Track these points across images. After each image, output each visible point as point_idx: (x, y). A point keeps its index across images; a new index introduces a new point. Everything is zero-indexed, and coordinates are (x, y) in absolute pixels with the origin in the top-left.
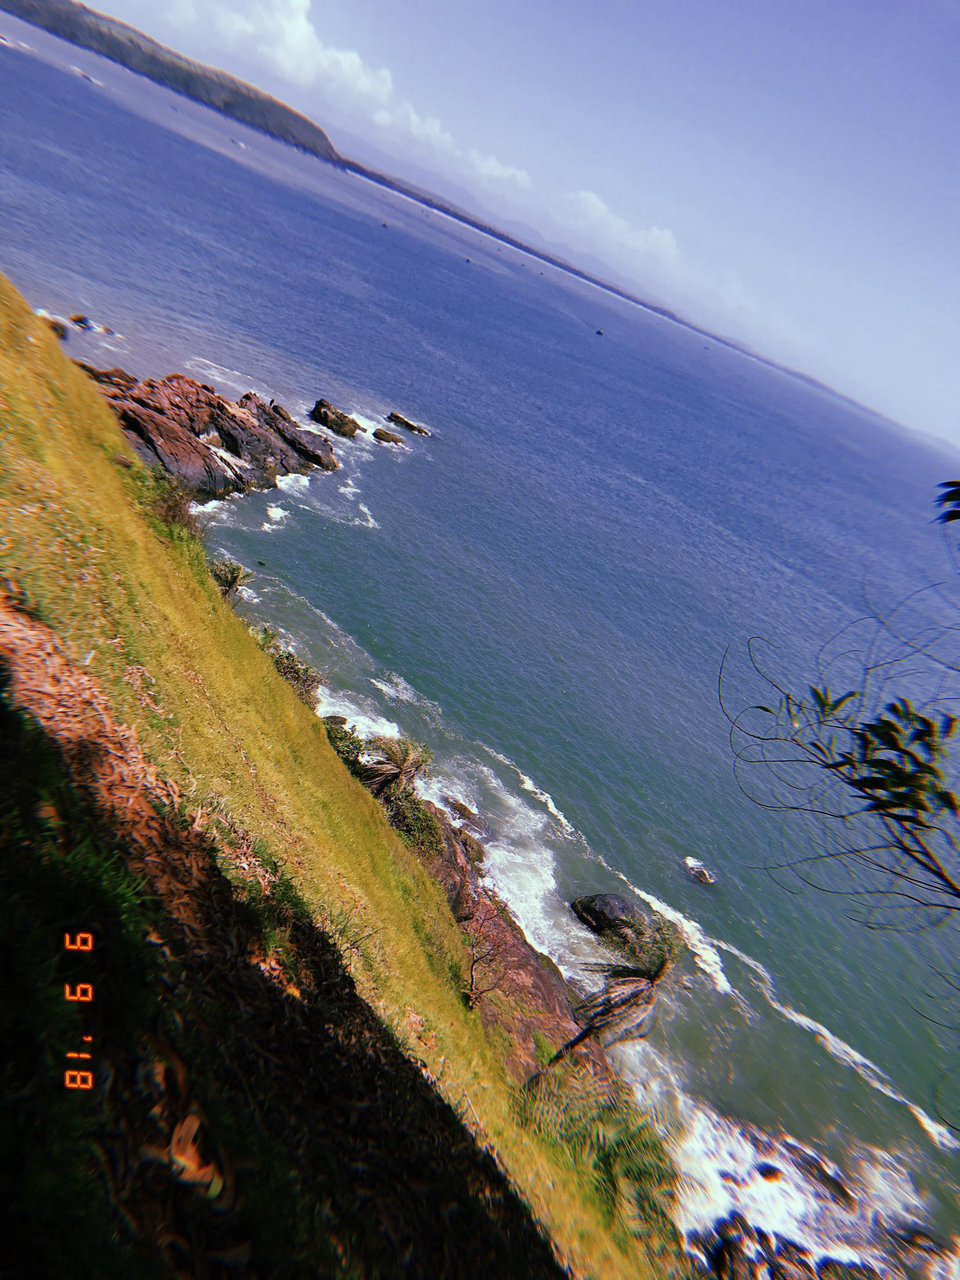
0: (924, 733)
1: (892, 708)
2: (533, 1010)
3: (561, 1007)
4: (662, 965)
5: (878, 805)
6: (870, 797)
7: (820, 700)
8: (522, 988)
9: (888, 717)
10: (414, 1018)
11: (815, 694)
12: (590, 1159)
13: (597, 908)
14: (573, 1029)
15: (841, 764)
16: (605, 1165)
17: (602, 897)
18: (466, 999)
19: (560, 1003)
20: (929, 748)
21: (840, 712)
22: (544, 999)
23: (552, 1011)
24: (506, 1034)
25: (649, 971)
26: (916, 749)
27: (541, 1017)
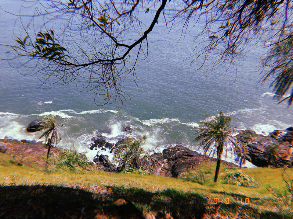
0: (49, 37)
1: (39, 35)
2: (36, 154)
3: (41, 149)
4: (53, 124)
5: (50, 59)
6: (47, 58)
7: (20, 42)
8: (30, 152)
9: (39, 38)
10: (7, 178)
11: (18, 41)
12: (66, 167)
13: (33, 125)
14: (47, 150)
15: (36, 54)
16: (69, 165)
17: (32, 123)
18: (19, 165)
19: (40, 148)
20: (52, 40)
21: (27, 43)
22: (37, 150)
23: (40, 151)
24: (35, 163)
25: (52, 128)
26: (50, 41)
27: (39, 154)
